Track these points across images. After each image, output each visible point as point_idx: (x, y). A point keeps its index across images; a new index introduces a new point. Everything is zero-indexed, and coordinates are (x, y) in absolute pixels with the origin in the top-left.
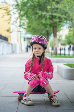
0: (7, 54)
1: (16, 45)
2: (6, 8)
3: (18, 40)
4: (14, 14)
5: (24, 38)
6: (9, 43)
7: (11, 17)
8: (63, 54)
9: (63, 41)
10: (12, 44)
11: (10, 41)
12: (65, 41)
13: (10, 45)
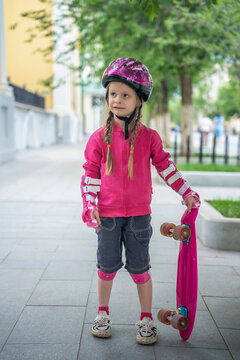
0: (42, 146)
1: (67, 118)
2: (42, 14)
3: (74, 105)
4: (66, 32)
5: (94, 98)
6: (48, 115)
7: (55, 42)
8: (207, 156)
9: (210, 105)
10: (56, 117)
11: (52, 107)
12: (217, 105)
13: (52, 120)
